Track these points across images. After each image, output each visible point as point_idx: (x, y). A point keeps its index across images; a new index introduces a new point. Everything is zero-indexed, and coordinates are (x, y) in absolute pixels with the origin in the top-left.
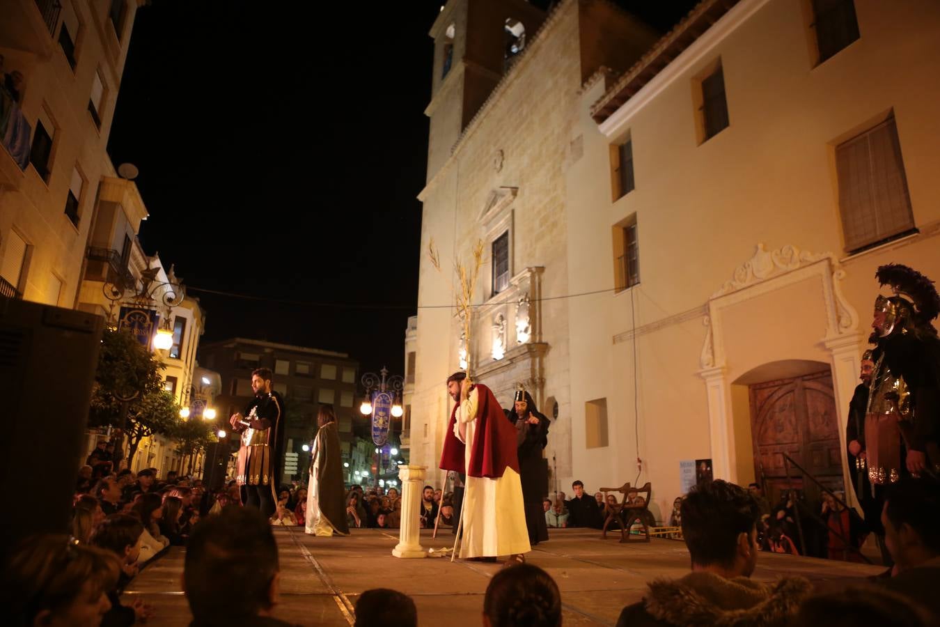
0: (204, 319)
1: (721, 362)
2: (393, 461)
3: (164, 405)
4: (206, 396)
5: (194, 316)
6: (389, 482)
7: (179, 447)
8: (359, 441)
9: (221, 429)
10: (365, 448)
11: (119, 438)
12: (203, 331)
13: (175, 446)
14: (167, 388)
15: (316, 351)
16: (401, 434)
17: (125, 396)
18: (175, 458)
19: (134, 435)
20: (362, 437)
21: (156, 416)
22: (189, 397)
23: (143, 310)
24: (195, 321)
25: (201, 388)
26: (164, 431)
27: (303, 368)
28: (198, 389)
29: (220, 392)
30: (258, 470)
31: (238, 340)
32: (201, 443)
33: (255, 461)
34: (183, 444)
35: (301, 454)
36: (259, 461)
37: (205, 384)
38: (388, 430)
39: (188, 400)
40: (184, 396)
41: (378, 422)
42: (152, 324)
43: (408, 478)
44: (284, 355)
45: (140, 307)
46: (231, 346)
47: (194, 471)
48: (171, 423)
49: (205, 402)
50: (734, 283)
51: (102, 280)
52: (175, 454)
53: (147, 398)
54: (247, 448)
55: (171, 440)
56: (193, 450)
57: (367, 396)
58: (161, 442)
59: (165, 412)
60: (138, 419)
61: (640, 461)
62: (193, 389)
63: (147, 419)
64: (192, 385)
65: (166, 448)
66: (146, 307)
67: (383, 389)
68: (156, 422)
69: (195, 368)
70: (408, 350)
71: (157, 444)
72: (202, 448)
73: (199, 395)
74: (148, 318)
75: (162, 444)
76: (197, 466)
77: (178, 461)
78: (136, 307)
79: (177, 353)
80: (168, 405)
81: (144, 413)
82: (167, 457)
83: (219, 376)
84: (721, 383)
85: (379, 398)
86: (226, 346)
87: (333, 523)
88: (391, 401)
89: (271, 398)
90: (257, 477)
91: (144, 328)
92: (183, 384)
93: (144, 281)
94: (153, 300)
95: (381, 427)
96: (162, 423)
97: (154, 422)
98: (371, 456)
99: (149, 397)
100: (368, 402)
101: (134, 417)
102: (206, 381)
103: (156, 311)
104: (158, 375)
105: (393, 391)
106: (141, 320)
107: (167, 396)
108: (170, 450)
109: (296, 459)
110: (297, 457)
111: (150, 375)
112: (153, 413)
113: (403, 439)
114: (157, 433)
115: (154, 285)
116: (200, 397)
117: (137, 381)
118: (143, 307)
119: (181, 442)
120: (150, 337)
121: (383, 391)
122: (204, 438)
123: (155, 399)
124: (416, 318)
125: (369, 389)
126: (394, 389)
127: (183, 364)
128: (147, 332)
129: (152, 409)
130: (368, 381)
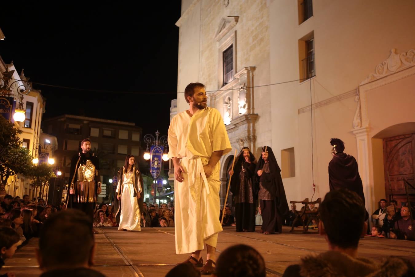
0: (45, 103)
1: (365, 124)
2: (164, 188)
3: (22, 156)
4: (47, 151)
5: (38, 101)
6: (162, 201)
8: (143, 176)
9: (59, 171)
10: (147, 180)
12: (45, 111)
13: (30, 181)
14: (24, 146)
15: (115, 122)
16: (168, 171)
18: (31, 188)
19: (4, 175)
20: (145, 174)
21: (18, 163)
22: (37, 151)
24: (39, 104)
25: (45, 145)
26: (23, 172)
27: (107, 132)
28: (43, 146)
29: (57, 148)
31: (67, 116)
32: (47, 179)
34: (36, 180)
35: (108, 185)
37: (47, 143)
38: (161, 168)
39: (37, 153)
40: (34, 151)
41: (154, 164)
42: (11, 106)
44: (96, 125)
45: (3, 95)
46: (62, 120)
47: (43, 196)
48: (27, 167)
49: (48, 154)
50: (375, 75)
52: (31, 186)
53: (11, 152)
55: (28, 178)
56: (41, 183)
57: (148, 148)
59: (23, 161)
60: (6, 165)
61: (314, 185)
62: (40, 147)
63: (12, 165)
64: (39, 144)
65: (25, 182)
66: (7, 96)
67: (157, 144)
68: (18, 167)
69: (41, 134)
71: (20, 180)
72: (47, 182)
73: (44, 150)
74: (9, 102)
75: (22, 180)
76: (45, 193)
77: (33, 190)
78: (1, 95)
79: (28, 125)
80: (25, 156)
81: (10, 161)
82: (26, 188)
83: (56, 139)
84: (365, 137)
85: (155, 150)
86: (59, 120)
88: (162, 151)
91: (7, 108)
92: (34, 143)
93: (4, 79)
94: (11, 91)
95: (156, 167)
96: (21, 167)
97: (16, 166)
98: (151, 185)
99: (12, 151)
100: (148, 152)
101: (4, 163)
102: (48, 141)
103: (13, 98)
104: (17, 137)
105: (163, 145)
106: (4, 104)
107: (23, 151)
108: (27, 184)
109: (105, 188)
110: (105, 187)
111: (12, 137)
112: (16, 161)
113: (170, 174)
114: (19, 173)
115: (11, 81)
116: (44, 151)
117: (4, 141)
118: (5, 96)
119: (34, 179)
120: (10, 114)
121: (157, 145)
122: (48, 176)
123: (16, 152)
124: (177, 100)
125: (149, 144)
126: (164, 144)
127: (33, 131)
128: (9, 111)
129: (15, 158)
130: (148, 139)
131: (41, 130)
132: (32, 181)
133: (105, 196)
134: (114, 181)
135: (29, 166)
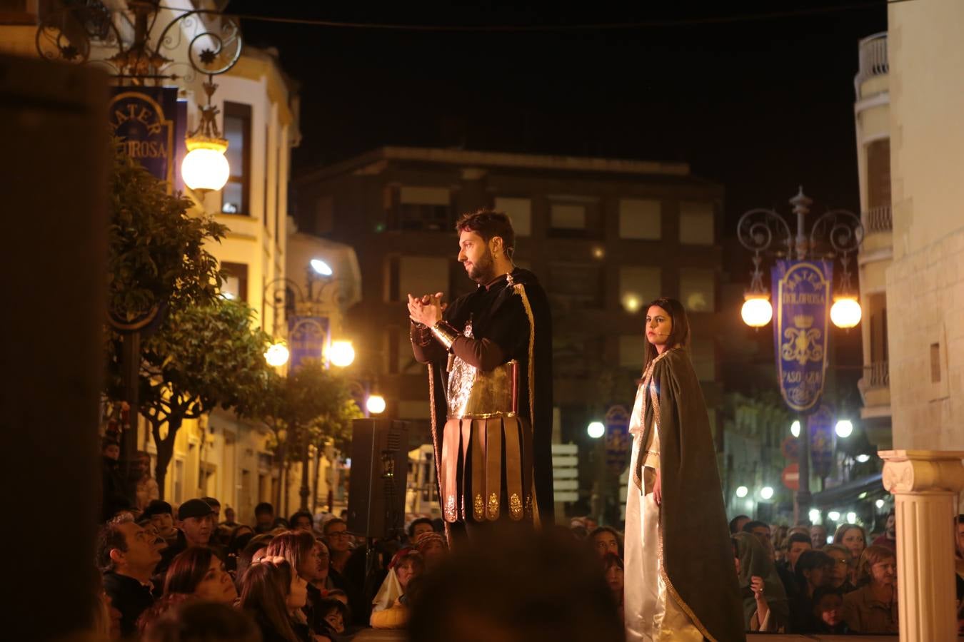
2: (841, 456)
3: (226, 335)
4: (323, 308)
5: (271, 97)
6: (834, 516)
7: (275, 444)
8: (740, 404)
9: (372, 392)
10: (759, 423)
11: (128, 426)
12: (299, 138)
13: (260, 442)
14: (228, 293)
15: (599, 164)
16: (860, 375)
17: (130, 317)
18: (264, 471)
19: (162, 416)
20: (747, 394)
21: (211, 364)
22: (281, 312)
23: (142, 89)
24: (275, 110)
25: (310, 286)
26: (233, 401)
27: (569, 215)
28: (305, 291)
29: (357, 296)
30: (494, 480)
31: (390, 152)
32: (326, 429)
33: (483, 458)
34: (282, 434)
35: (586, 446)
36: (494, 458)
37: (320, 277)
38: (825, 365)
39: (281, 320)
40: (269, 311)
41: (794, 347)
42: (170, 123)
43: (910, 487)
44: (515, 182)
45: (136, 82)
46: (373, 170)
47: (316, 504)
48: (248, 379)
49: (325, 323)
51: (29, 22)
52: (264, 463)
53: (183, 320)
54: (461, 423)
55: (250, 427)
56: (307, 450)
57: (757, 275)
58: (225, 433)
59: (233, 353)
60: (168, 376)
62: (289, 292)
63: (190, 374)
64: (287, 280)
65: (240, 447)
66: (149, 83)
67: (800, 251)
68: (213, 381)
69: (290, 237)
70: (866, 134)
71: (216, 438)
72: (330, 443)
73: (309, 305)
74: (158, 109)
75: (230, 440)
76: (323, 490)
77: (274, 480)
78: (126, 83)
79: (239, 201)
80: (237, 334)
81: (180, 357)
82: (245, 472)
83: (351, 254)
85: (791, 278)
86: (359, 172)
87: (701, 620)
88: (828, 284)
89: (511, 289)
90: (494, 501)
91: (154, 137)
92: (264, 279)
93: (134, 12)
94: (165, 60)
95: (802, 360)
96: (228, 379)
97: (207, 379)
98: (778, 446)
99: (187, 316)
100: (761, 293)
101: (155, 369)
102: (321, 267)
103: (176, 90)
104: (206, 254)
105: (830, 255)
106: (143, 118)
107: (230, 311)
108: (249, 452)
109: (573, 461)
110: (575, 455)
111: (186, 257)
112: (203, 357)
113: (866, 390)
114: (217, 408)
115: (162, 19)
116: (310, 310)
117: (156, 273)
118: (142, 82)
119: (276, 430)
120: (170, 159)
121: (800, 258)
122: (334, 415)
123: (203, 320)
124: (885, 37)
125: (761, 254)
126: (832, 250)
127: (255, 228)
128: (162, 146)
129: (199, 346)
130: (755, 232)
131: (291, 219)
132: (268, 442)
133: (573, 497)
134: (609, 430)
135: (256, 375)
